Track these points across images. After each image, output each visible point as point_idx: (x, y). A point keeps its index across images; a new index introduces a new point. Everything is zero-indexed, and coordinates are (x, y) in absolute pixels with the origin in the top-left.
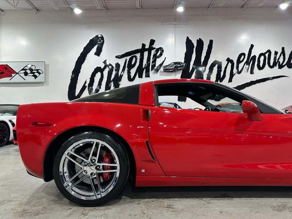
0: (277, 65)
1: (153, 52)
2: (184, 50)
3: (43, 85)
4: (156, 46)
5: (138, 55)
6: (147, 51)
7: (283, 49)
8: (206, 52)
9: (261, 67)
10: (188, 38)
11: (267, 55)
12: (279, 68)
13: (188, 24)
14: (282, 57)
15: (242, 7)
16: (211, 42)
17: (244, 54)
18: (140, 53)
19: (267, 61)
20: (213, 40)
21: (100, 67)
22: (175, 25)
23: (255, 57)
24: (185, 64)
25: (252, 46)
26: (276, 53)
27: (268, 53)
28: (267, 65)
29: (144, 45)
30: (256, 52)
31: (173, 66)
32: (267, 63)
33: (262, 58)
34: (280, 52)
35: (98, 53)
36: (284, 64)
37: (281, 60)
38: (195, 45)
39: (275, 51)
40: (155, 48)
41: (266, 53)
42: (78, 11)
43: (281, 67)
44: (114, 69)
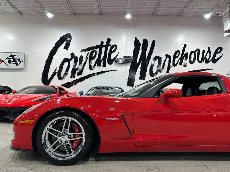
0: (205, 61)
1: (109, 48)
2: (133, 47)
3: (23, 71)
4: (112, 43)
5: (98, 50)
6: (105, 47)
7: (209, 48)
8: (150, 49)
9: (192, 61)
10: (136, 38)
11: (197, 53)
12: (205, 63)
13: (136, 27)
14: (208, 54)
15: (178, 16)
16: (154, 41)
17: (179, 51)
19: (196, 57)
20: (155, 40)
21: (68, 58)
22: (126, 28)
23: (187, 53)
24: (133, 58)
25: (185, 46)
26: (204, 51)
27: (198, 51)
28: (196, 61)
29: (102, 43)
30: (188, 50)
32: (196, 59)
33: (193, 55)
34: (206, 50)
35: (66, 47)
36: (209, 60)
37: (207, 57)
38: (142, 44)
40: (111, 45)
41: (196, 51)
42: (50, 15)
43: (207, 62)
44: (79, 60)
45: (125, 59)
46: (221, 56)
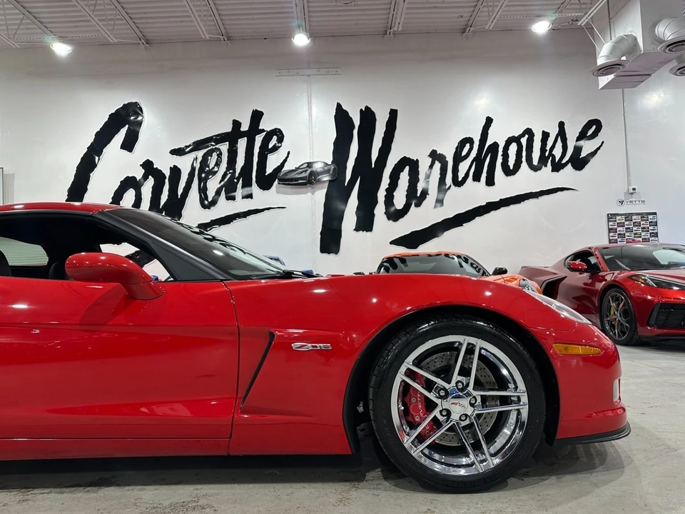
0: (549, 164)
1: (259, 139)
2: (333, 135)
4: (266, 125)
5: (224, 147)
6: (246, 138)
7: (561, 125)
8: (383, 138)
9: (511, 168)
10: (339, 106)
11: (524, 141)
12: (552, 171)
13: (339, 73)
14: (559, 144)
15: (464, 31)
16: (393, 114)
17: (469, 141)
18: (227, 143)
19: (524, 154)
20: (397, 110)
21: (134, 178)
22: (309, 76)
23: (495, 145)
24: (333, 167)
25: (489, 121)
26: (545, 136)
27: (527, 136)
28: (524, 165)
29: (236, 124)
30: (498, 135)
31: (306, 171)
32: (524, 159)
33: (513, 148)
34: (554, 132)
35: (129, 145)
36: (564, 161)
37: (558, 152)
38: (357, 122)
39: (543, 132)
40: (263, 131)
41: (522, 135)
42: (62, 50)
43: (557, 167)
44: (167, 181)
45: (308, 172)
46: (599, 149)
